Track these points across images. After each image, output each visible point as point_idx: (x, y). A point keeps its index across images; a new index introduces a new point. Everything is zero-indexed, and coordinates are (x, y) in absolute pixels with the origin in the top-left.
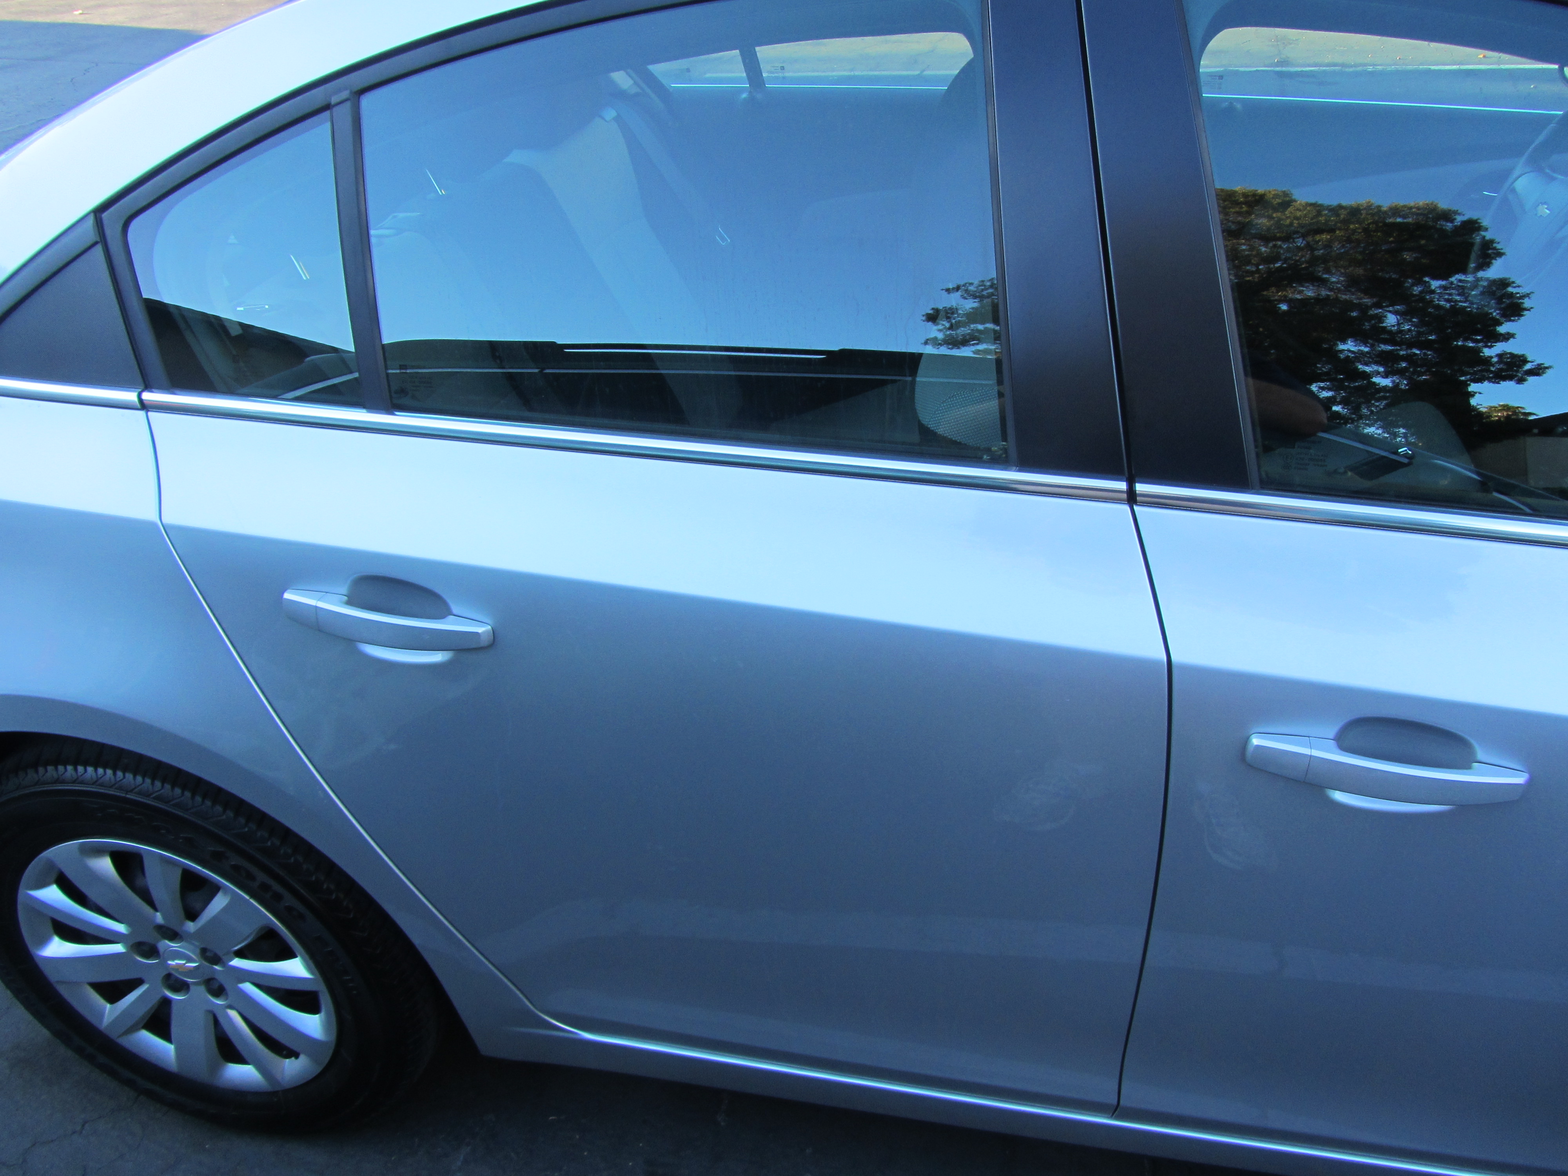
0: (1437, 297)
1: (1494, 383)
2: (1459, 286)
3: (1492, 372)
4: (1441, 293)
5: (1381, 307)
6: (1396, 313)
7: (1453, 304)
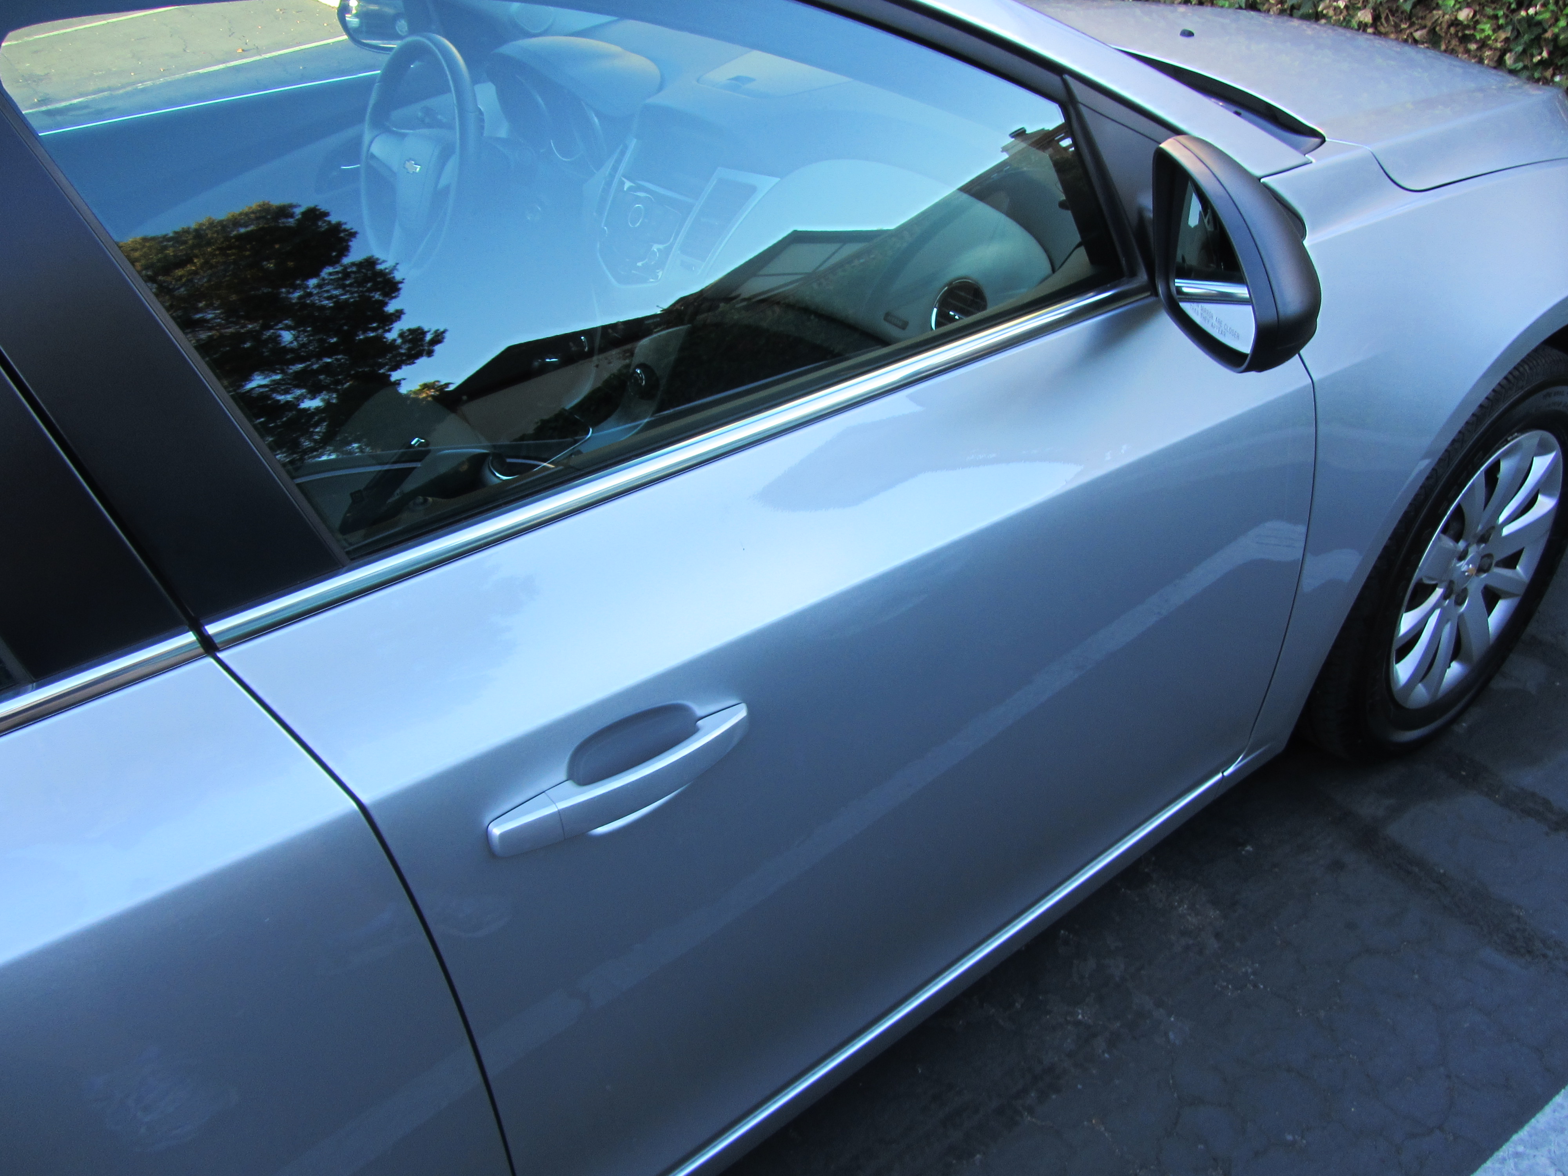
0: (317, 298)
1: (410, 364)
2: (331, 279)
3: (403, 354)
4: (318, 293)
5: (271, 328)
6: (288, 328)
7: (335, 300)
